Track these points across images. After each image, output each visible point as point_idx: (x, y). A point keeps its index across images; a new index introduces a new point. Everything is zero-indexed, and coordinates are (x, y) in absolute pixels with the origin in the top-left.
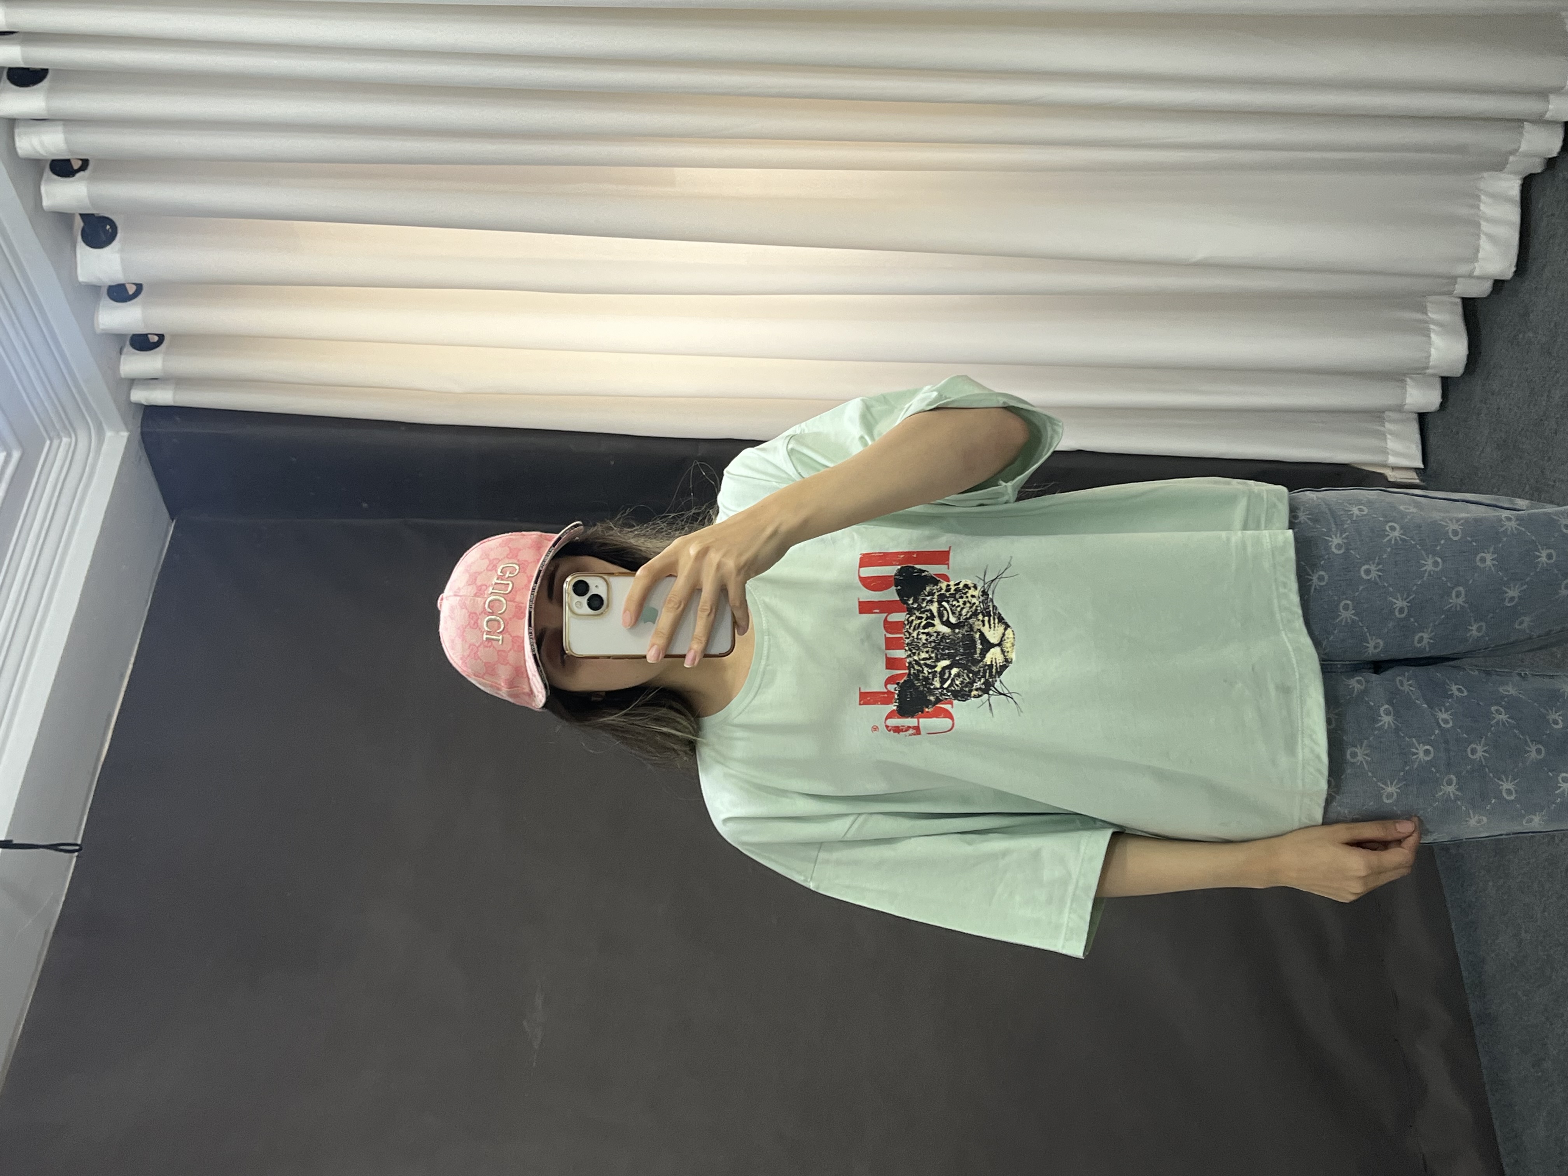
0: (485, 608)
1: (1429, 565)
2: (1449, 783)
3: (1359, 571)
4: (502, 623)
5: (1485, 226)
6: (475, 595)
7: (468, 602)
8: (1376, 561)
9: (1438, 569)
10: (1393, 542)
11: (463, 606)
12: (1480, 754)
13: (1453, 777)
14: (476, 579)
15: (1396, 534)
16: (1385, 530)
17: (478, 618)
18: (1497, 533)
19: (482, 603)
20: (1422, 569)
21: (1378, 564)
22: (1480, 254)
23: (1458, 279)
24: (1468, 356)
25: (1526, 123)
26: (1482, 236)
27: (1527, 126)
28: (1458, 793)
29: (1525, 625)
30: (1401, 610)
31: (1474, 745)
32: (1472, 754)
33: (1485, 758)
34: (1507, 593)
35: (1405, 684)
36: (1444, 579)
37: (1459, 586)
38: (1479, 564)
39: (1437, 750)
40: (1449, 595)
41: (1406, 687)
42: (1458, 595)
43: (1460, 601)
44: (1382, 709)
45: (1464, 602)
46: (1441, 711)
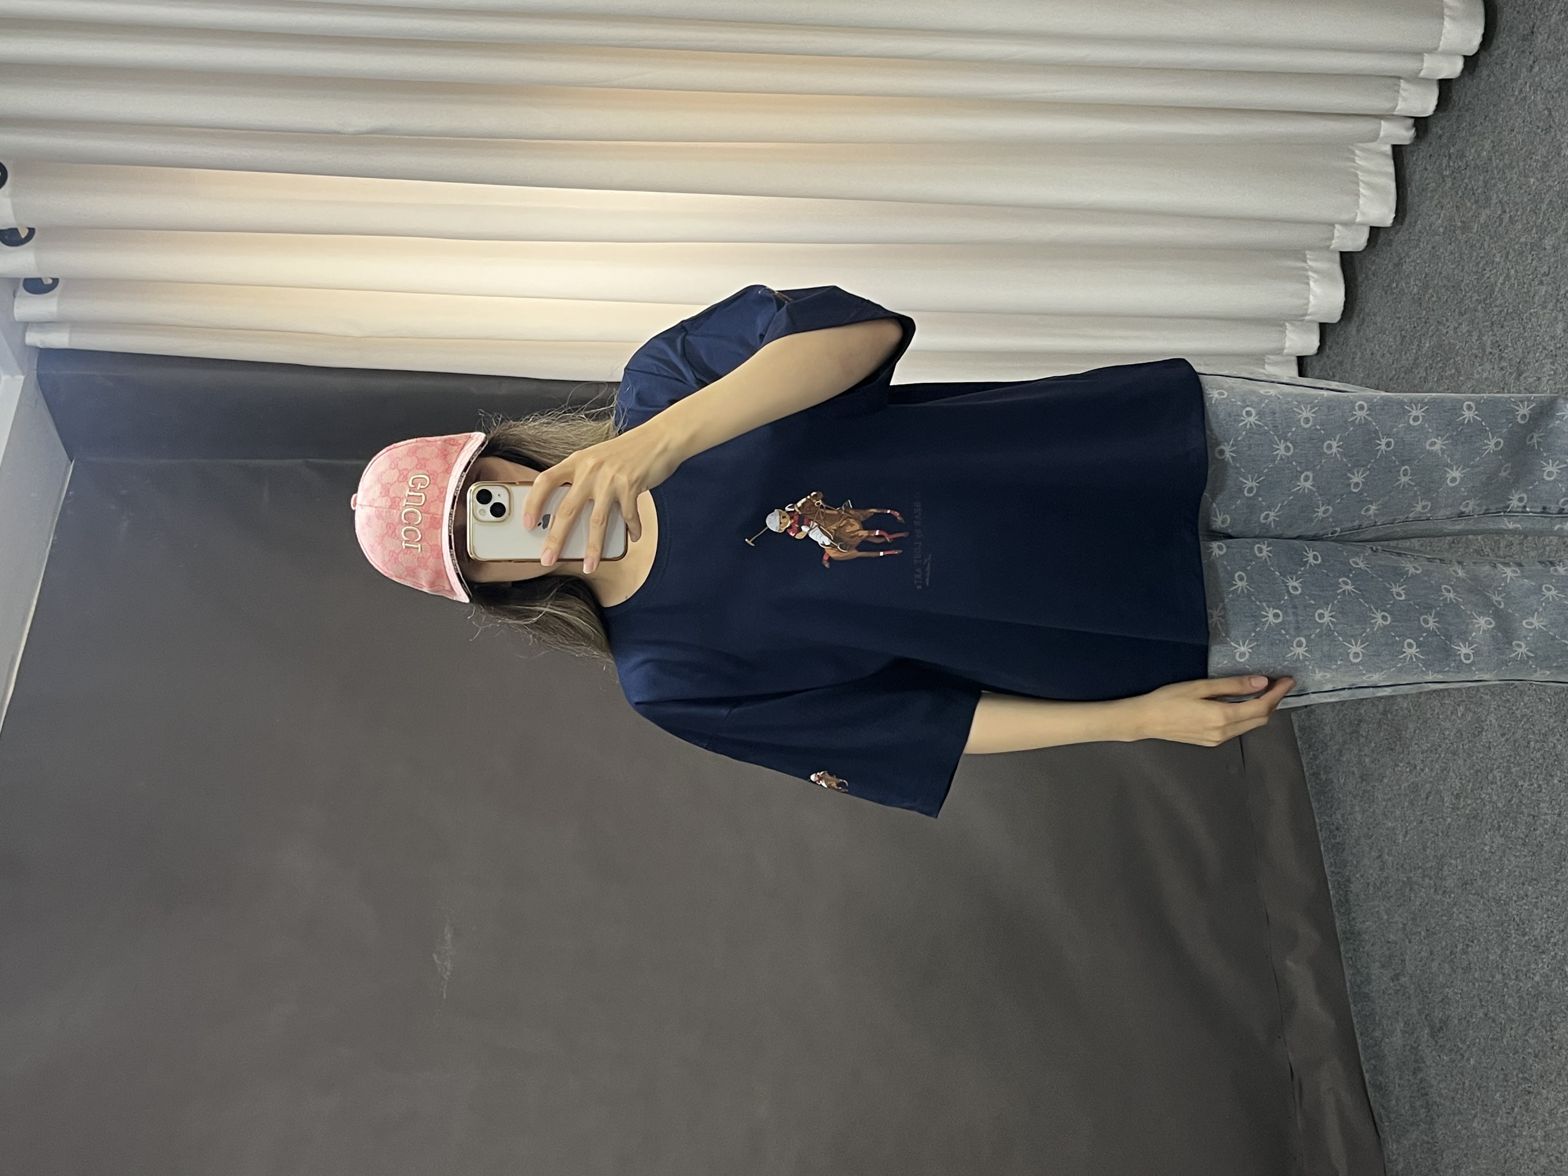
0: (401, 520)
1: (1281, 450)
2: (1299, 645)
4: (419, 532)
6: (391, 507)
7: (384, 514)
8: (1231, 443)
9: (1289, 454)
10: (1248, 426)
11: (379, 516)
12: (1326, 619)
13: (1303, 640)
14: (388, 491)
16: (1242, 416)
17: (395, 529)
18: (1346, 422)
19: (398, 515)
20: (1275, 453)
21: (1233, 445)
22: (1361, 202)
23: (1336, 226)
24: (1345, 302)
25: (1401, 81)
26: (1360, 183)
27: (1403, 84)
28: (1307, 655)
29: (1371, 512)
30: (1250, 490)
31: (1321, 611)
32: (1320, 619)
33: (1332, 623)
34: (1351, 479)
35: (1263, 550)
36: (1294, 463)
37: (1307, 470)
38: (1325, 450)
39: (1286, 613)
40: (1298, 479)
41: (1265, 553)
42: (1307, 479)
43: (1308, 485)
44: (1236, 575)
45: (1312, 486)
46: (1292, 579)
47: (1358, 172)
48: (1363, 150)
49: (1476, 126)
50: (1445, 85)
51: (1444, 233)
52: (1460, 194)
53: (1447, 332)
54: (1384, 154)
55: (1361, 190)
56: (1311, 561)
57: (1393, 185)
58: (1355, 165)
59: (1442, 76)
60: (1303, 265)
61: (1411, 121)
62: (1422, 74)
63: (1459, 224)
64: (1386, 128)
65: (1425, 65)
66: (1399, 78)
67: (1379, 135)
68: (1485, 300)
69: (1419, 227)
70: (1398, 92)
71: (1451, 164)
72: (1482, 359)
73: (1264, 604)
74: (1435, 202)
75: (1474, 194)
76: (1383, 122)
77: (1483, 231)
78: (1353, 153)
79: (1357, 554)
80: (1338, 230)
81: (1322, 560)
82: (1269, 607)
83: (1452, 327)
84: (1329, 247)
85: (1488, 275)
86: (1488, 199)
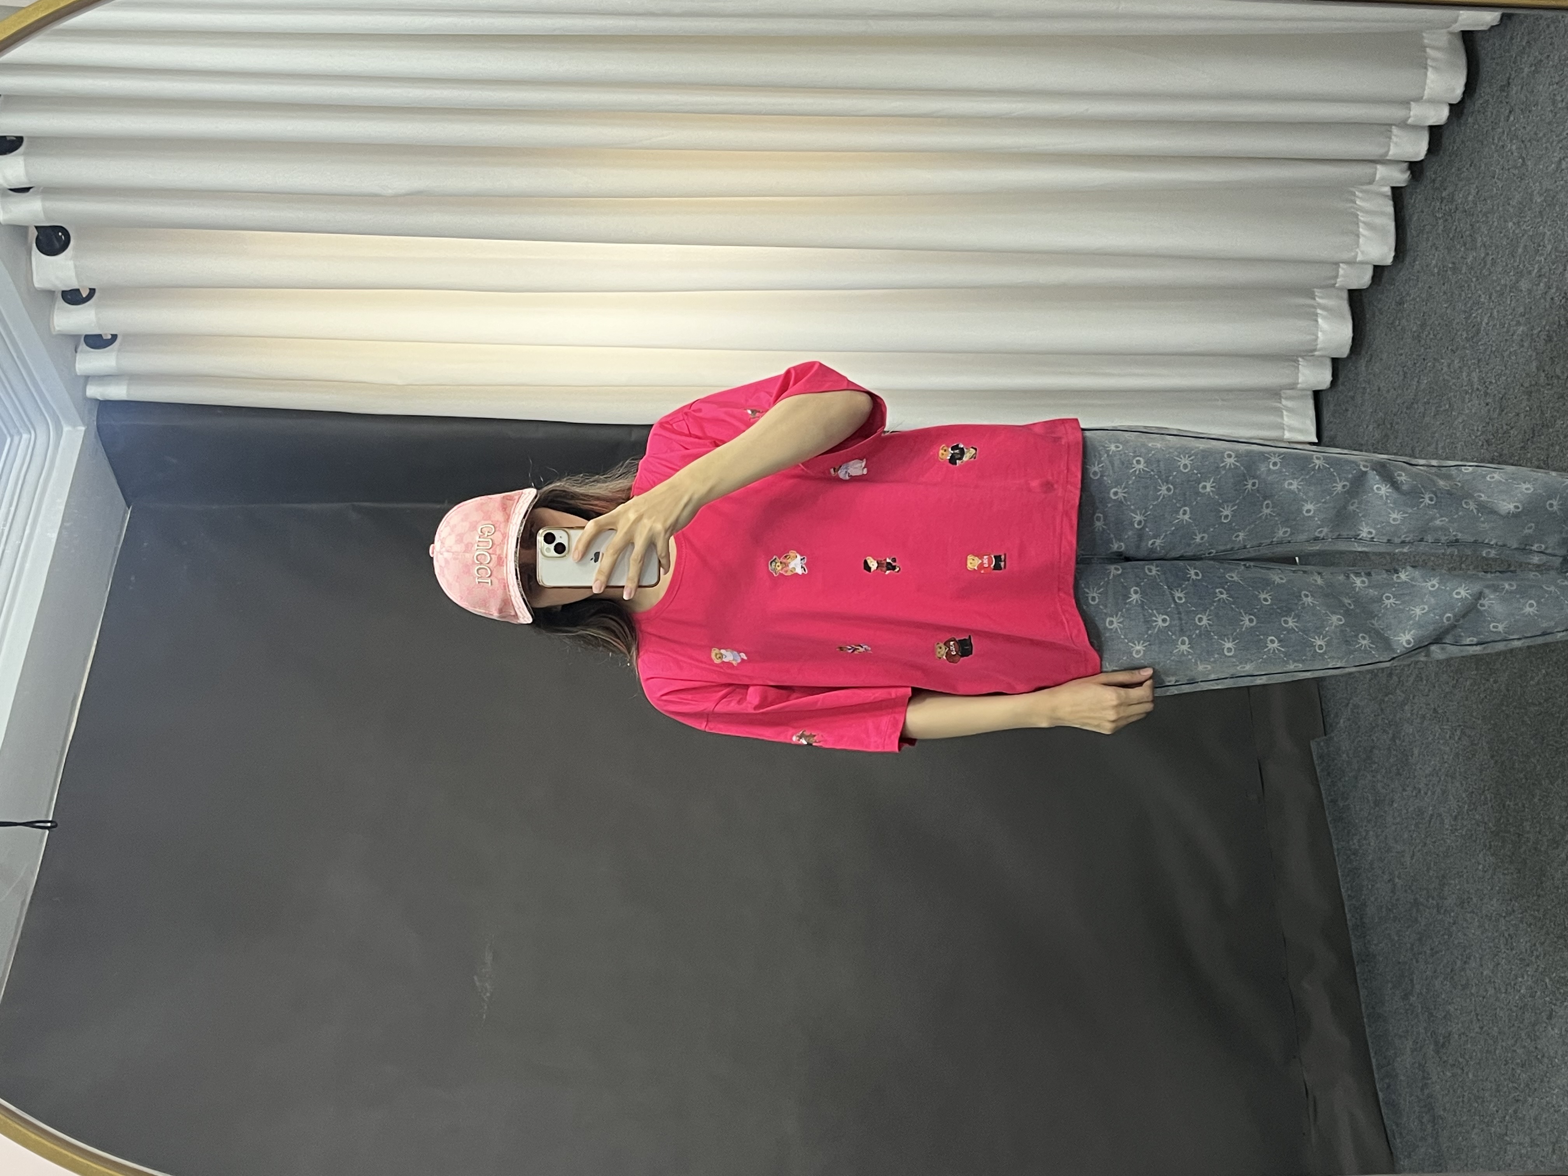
0: (473, 561)
2: (1183, 643)
3: (1109, 493)
5: (1362, 217)
6: (464, 551)
7: (459, 559)
8: (1123, 486)
10: (1137, 472)
11: (456, 561)
13: (1186, 639)
15: (1141, 466)
16: (1133, 463)
18: (1217, 468)
20: (1159, 493)
21: (1125, 488)
22: (1361, 240)
23: (1341, 265)
24: (1354, 339)
25: (1393, 127)
26: (1361, 224)
27: (1395, 130)
28: (1190, 650)
29: (1241, 538)
30: (1140, 523)
31: (1199, 616)
32: (1200, 622)
33: (1210, 625)
34: (1222, 512)
35: (1153, 570)
36: (1174, 501)
37: (1185, 506)
38: (1200, 490)
39: (1172, 619)
40: (1177, 512)
41: (1154, 572)
42: (1185, 513)
43: (1186, 517)
44: (1132, 590)
45: (1190, 518)
46: (1178, 590)
47: (1358, 213)
48: (1362, 191)
49: (1463, 172)
50: (1435, 132)
51: (1439, 274)
52: (1451, 235)
53: (1442, 369)
54: (1384, 195)
55: (1361, 230)
56: (1194, 577)
57: (1390, 225)
58: (1355, 206)
59: (1432, 122)
60: (1310, 302)
61: (1406, 164)
62: (1410, 121)
63: (1450, 265)
64: (1381, 171)
65: (1412, 113)
66: (1391, 125)
67: (1375, 178)
68: (1472, 338)
69: (1417, 267)
70: (1390, 138)
71: (1443, 207)
72: (1471, 394)
73: (1155, 611)
74: (1430, 244)
75: (1462, 237)
76: (1379, 167)
77: (1470, 273)
78: (1354, 194)
79: (1231, 570)
80: (1343, 270)
81: (1203, 575)
82: (1159, 614)
83: (1445, 364)
84: (1333, 286)
85: (1474, 315)
86: (1474, 240)
